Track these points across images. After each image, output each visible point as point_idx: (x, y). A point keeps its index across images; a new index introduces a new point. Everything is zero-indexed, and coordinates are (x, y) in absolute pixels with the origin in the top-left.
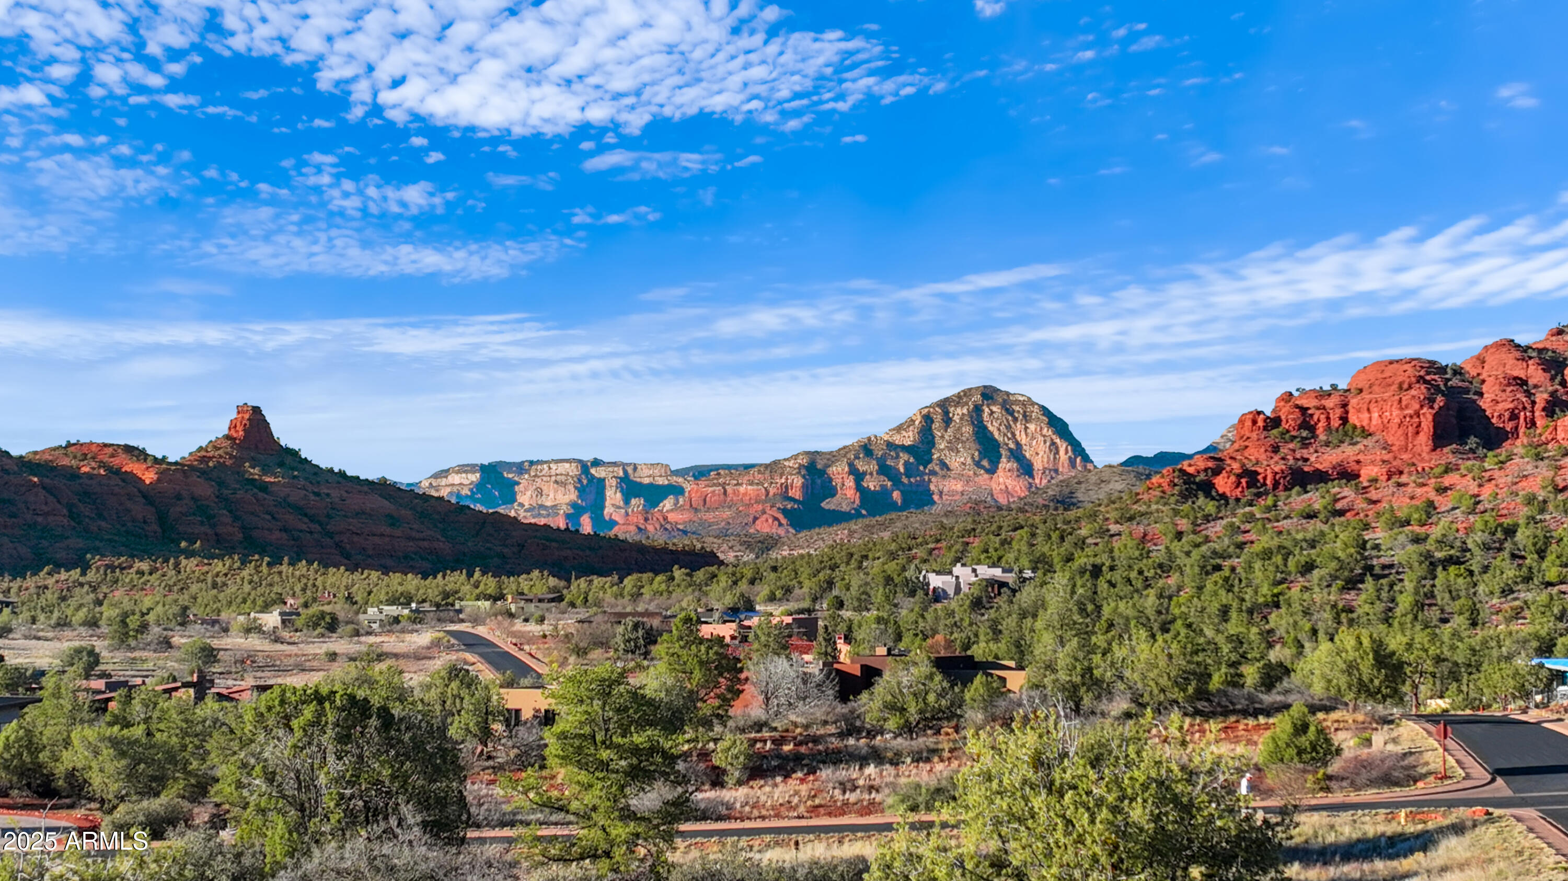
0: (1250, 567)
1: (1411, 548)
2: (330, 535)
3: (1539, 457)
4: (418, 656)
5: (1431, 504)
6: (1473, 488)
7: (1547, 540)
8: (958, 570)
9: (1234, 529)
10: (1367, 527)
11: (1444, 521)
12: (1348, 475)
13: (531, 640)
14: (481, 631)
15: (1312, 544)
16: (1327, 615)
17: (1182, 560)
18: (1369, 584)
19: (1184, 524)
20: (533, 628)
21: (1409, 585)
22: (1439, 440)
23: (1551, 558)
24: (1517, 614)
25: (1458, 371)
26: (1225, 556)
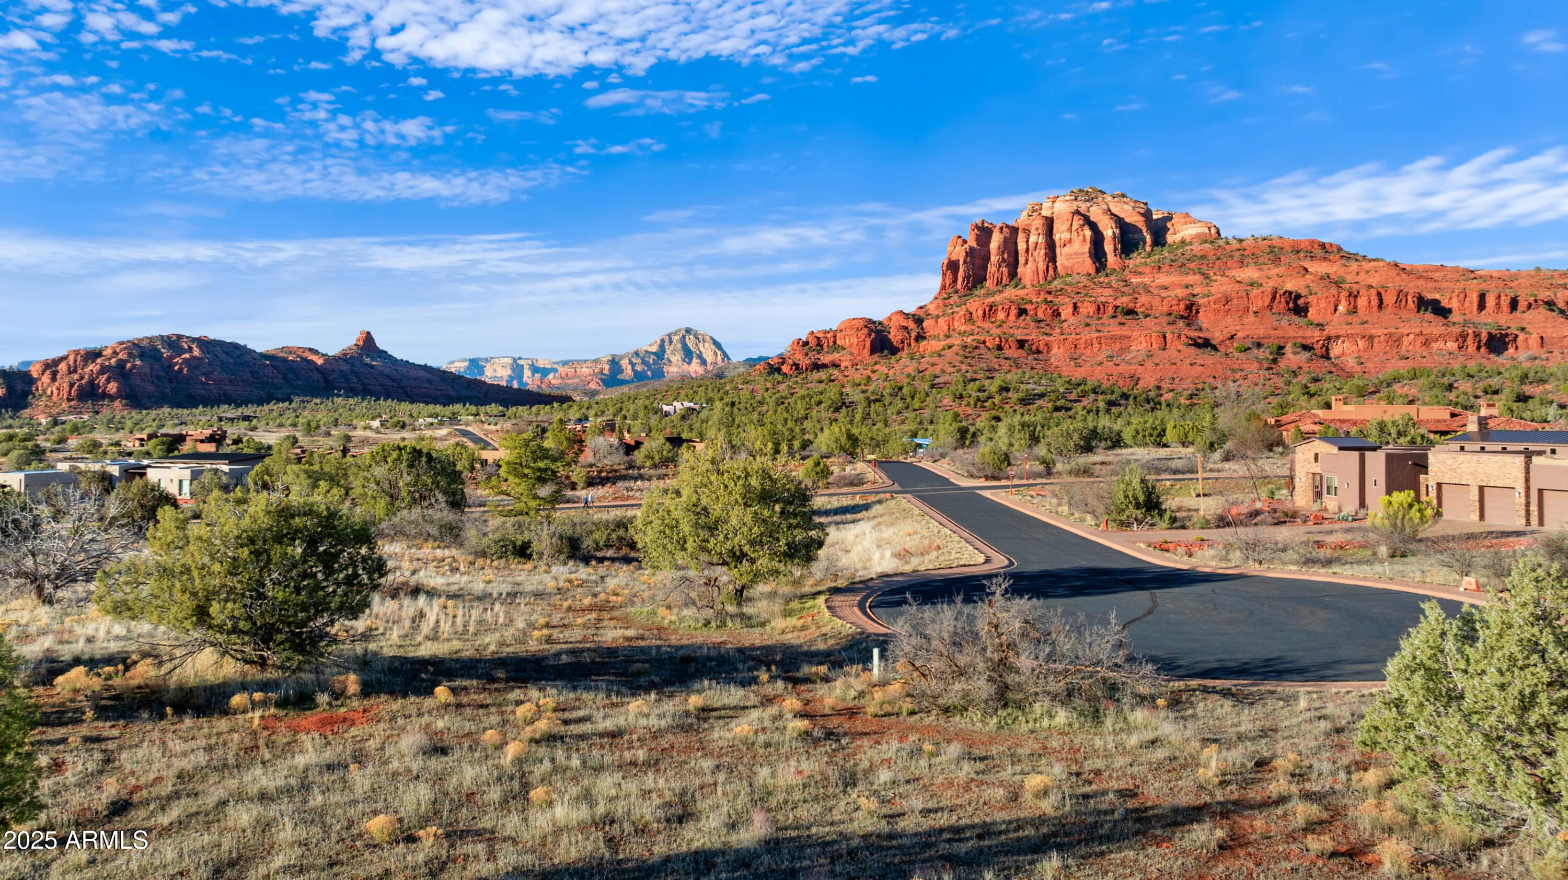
0: (796, 403)
1: (862, 395)
2: (402, 388)
3: (912, 359)
4: (442, 439)
5: (869, 377)
6: (886, 371)
7: (915, 392)
8: (675, 403)
9: (790, 387)
10: (843, 386)
11: (874, 384)
12: (836, 365)
13: (492, 432)
14: (469, 429)
15: (821, 393)
16: (827, 422)
17: (768, 400)
18: (844, 410)
19: (769, 385)
20: (492, 427)
21: (860, 410)
22: (873, 351)
23: (916, 399)
24: (903, 422)
25: (880, 323)
26: (786, 398)
